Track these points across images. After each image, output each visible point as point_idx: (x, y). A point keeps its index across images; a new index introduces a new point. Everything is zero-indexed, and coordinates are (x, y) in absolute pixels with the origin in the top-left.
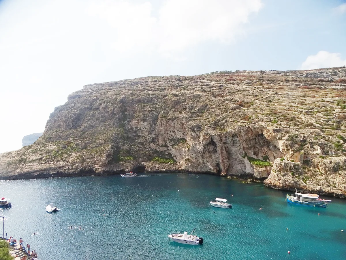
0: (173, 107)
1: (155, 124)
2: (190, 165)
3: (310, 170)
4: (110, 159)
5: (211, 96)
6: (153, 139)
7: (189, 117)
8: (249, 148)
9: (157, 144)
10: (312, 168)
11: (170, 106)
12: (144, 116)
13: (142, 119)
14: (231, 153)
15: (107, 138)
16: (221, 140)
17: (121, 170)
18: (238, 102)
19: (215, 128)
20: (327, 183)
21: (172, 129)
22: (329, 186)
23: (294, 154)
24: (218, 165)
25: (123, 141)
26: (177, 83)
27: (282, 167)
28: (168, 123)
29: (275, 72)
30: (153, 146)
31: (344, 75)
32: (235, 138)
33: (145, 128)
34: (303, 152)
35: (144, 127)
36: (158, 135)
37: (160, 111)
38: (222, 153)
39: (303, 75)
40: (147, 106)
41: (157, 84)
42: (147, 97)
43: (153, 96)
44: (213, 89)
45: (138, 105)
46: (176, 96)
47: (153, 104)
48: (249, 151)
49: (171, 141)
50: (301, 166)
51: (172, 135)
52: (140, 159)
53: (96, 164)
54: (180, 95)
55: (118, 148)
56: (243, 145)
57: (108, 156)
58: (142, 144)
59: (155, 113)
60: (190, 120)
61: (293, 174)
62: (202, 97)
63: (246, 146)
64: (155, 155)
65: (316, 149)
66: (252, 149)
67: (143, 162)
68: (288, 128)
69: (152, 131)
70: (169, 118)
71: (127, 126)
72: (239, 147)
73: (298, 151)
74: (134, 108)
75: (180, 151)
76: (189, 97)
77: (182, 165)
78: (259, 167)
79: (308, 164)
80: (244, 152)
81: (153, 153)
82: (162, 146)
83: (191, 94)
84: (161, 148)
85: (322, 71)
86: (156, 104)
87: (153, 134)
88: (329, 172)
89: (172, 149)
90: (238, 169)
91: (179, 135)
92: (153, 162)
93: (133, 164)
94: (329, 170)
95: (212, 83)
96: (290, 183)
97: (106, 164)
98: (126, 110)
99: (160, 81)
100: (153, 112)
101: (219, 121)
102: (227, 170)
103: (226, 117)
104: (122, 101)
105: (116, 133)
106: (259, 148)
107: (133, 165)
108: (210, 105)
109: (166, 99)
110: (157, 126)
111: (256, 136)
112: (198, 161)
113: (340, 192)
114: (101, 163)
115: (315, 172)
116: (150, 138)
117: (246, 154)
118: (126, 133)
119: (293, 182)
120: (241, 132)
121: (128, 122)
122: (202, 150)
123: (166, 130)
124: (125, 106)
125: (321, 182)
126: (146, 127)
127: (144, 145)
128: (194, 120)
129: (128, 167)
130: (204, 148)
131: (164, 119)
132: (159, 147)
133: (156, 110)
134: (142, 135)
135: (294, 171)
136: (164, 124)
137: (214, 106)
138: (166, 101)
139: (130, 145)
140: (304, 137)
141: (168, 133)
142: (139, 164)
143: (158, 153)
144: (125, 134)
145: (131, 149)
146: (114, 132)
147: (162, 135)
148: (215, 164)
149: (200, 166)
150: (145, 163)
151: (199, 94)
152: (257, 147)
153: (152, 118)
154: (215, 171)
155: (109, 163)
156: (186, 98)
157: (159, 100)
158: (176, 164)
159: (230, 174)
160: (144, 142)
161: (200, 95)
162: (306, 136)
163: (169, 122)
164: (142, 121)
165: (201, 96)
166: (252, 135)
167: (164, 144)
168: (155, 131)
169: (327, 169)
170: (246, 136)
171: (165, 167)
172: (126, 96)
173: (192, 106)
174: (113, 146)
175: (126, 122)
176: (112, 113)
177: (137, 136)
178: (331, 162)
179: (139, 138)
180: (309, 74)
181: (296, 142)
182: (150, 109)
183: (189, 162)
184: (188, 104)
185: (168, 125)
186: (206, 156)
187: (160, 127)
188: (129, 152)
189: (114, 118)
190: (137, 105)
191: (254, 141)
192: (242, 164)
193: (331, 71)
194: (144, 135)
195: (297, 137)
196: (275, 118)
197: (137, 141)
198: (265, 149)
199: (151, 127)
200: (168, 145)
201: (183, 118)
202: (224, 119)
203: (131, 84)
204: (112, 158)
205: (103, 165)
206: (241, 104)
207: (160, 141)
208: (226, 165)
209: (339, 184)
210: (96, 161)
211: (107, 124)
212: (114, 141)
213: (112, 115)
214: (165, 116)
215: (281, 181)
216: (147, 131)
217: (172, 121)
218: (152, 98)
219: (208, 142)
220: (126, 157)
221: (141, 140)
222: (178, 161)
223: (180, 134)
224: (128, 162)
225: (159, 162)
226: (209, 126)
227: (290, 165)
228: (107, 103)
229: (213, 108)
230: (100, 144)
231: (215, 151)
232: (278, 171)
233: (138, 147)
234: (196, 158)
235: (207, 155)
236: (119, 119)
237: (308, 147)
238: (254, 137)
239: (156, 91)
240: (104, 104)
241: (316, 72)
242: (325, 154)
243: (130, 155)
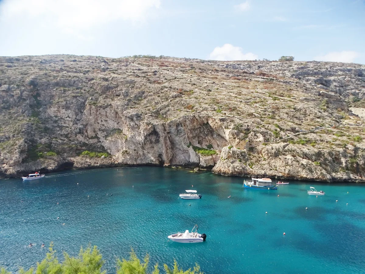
0: (103, 92)
1: (82, 112)
2: (128, 157)
3: (255, 156)
4: (24, 156)
5: (147, 82)
6: (80, 129)
7: (125, 105)
8: (194, 137)
9: (86, 136)
10: (256, 155)
11: (100, 92)
12: (67, 103)
13: (64, 106)
14: (175, 142)
15: (15, 130)
16: (165, 130)
17: (41, 169)
18: (177, 89)
19: (157, 117)
20: (270, 167)
21: (104, 118)
22: (271, 170)
23: (239, 142)
24: (160, 156)
25: (40, 134)
26: (103, 65)
27: (230, 155)
28: (99, 111)
29: (198, 60)
30: (81, 138)
31: (257, 68)
32: (180, 128)
33: (68, 117)
34: (247, 140)
35: (67, 116)
36: (87, 125)
37: (87, 98)
38: (166, 143)
39: (224, 65)
40: (69, 90)
41: (77, 64)
42: (68, 79)
43: (75, 79)
44: (147, 75)
45: (57, 89)
46: (107, 80)
47: (77, 89)
48: (193, 140)
49: (104, 132)
50: (247, 153)
51: (103, 125)
52: (65, 154)
53: (4, 164)
54: (111, 79)
55: (33, 141)
56: (187, 134)
57: (22, 152)
58: (66, 136)
59: (81, 100)
60: (127, 108)
61: (240, 161)
62: (137, 83)
63: (191, 136)
64: (84, 148)
65: (259, 137)
66: (197, 138)
67: (69, 157)
68: (233, 117)
69: (78, 120)
70: (100, 106)
71: (42, 114)
72: (184, 136)
73: (243, 139)
74: (50, 93)
75: (115, 142)
76: (121, 82)
77: (119, 158)
78: (205, 156)
79: (253, 151)
80: (188, 142)
81: (81, 146)
82: (92, 138)
83: (124, 79)
84: (90, 140)
85: (239, 63)
86: (81, 88)
87: (79, 124)
88: (271, 157)
89: (105, 141)
90: (181, 158)
91: (112, 124)
92: (83, 157)
93: (57, 160)
94: (271, 156)
95: (145, 68)
96: (238, 169)
97: (20, 162)
98: (38, 95)
99: (80, 62)
100: (77, 98)
101: (161, 110)
102: (171, 161)
103: (168, 106)
104: (33, 83)
105: (29, 124)
106: (203, 137)
107: (58, 161)
108: (147, 92)
109: (93, 84)
110: (85, 114)
111: (201, 125)
112: (137, 153)
113: (280, 175)
114: (12, 162)
115: (259, 157)
116: (77, 129)
117: (190, 143)
118: (42, 123)
119: (241, 168)
120: (186, 121)
121: (43, 109)
122: (143, 141)
123: (96, 120)
124: (38, 90)
125: (265, 166)
126: (70, 115)
127: (69, 137)
128: (131, 108)
129: (50, 164)
130: (146, 138)
131: (93, 107)
132: (88, 139)
133: (81, 95)
134: (65, 125)
135: (242, 158)
136: (93, 112)
137: (152, 93)
138: (93, 86)
139: (49, 138)
140: (248, 126)
141: (98, 123)
142: (65, 160)
143: (87, 146)
144: (41, 125)
145: (51, 143)
146: (24, 122)
147: (91, 125)
148: (157, 155)
149: (140, 158)
150: (72, 159)
151: (133, 79)
152: (201, 136)
153: (77, 105)
154: (157, 163)
155: (24, 161)
156: (118, 84)
157: (84, 84)
158: (111, 158)
159: (174, 164)
160: (68, 133)
161: (134, 80)
162: (249, 125)
163: (100, 110)
164: (63, 108)
165: (135, 82)
166: (197, 124)
167: (94, 135)
168: (83, 120)
169: (270, 155)
170: (191, 125)
171: (99, 162)
172: (37, 77)
173: (127, 93)
174: (26, 140)
175: (41, 109)
176: (18, 97)
177: (58, 126)
178: (272, 149)
179: (61, 130)
180: (229, 65)
181: (241, 130)
182: (73, 94)
183: (127, 154)
184: (121, 90)
185: (98, 113)
186: (147, 147)
187: (88, 115)
188: (49, 147)
189: (24, 105)
190: (55, 89)
191: (199, 130)
192: (185, 154)
193: (246, 63)
194: (68, 125)
195: (241, 126)
196: (219, 108)
197: (58, 132)
198: (209, 137)
199: (76, 116)
200: (99, 136)
201: (118, 106)
202: (165, 107)
203: (41, 62)
204: (27, 154)
205: (16, 164)
206: (181, 93)
207: (88, 132)
208: (169, 155)
209: (280, 167)
210: (3, 159)
211: (12, 111)
212: (28, 133)
213: (19, 101)
214: (94, 103)
215: (230, 168)
216: (71, 121)
217: (104, 109)
218: (74, 82)
219: (151, 132)
220: (46, 153)
221: (64, 132)
222: (113, 154)
223: (114, 124)
224: (50, 159)
225: (90, 156)
226: (150, 115)
227: (237, 152)
228: (10, 85)
229: (151, 96)
230: (6, 138)
231: (157, 141)
232: (226, 159)
233: (61, 140)
234: (135, 150)
235: (148, 146)
236: (31, 106)
237: (252, 135)
238: (199, 126)
239: (78, 72)
240: (6, 86)
241: (234, 64)
242: (267, 141)
243: (51, 150)
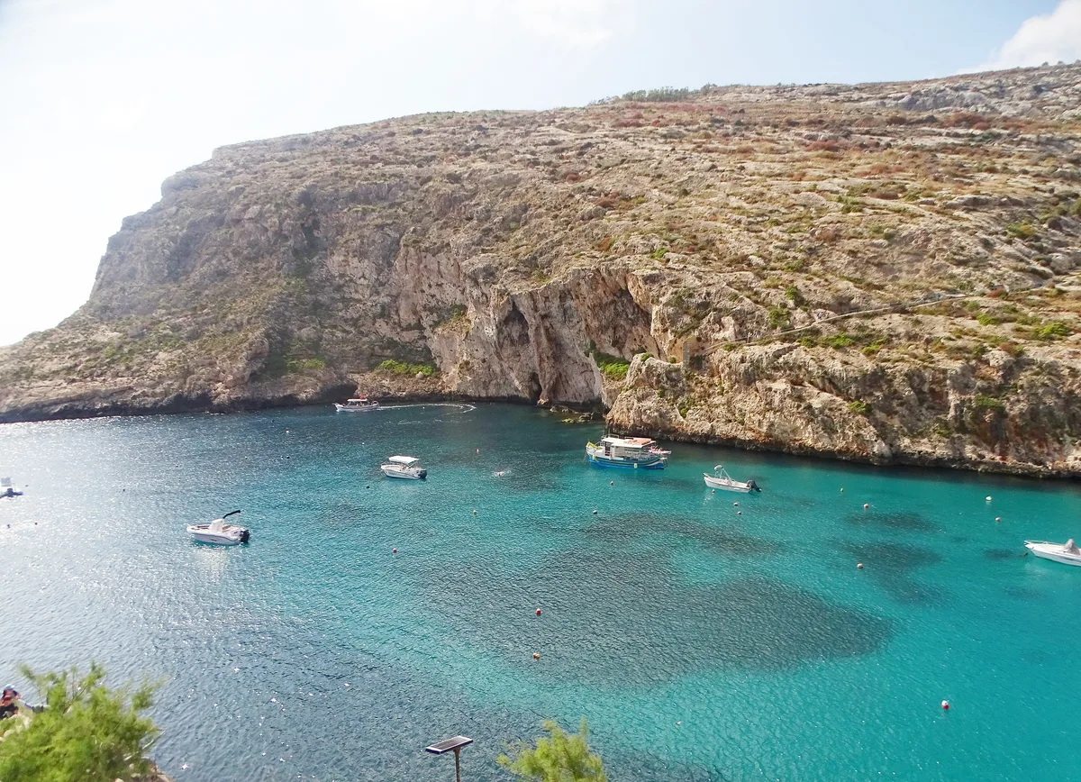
0: (443, 213)
1: (390, 265)
2: (469, 378)
3: (701, 382)
4: (258, 365)
5: (544, 178)
6: (383, 308)
7: (473, 244)
8: (603, 329)
9: (395, 323)
10: (705, 378)
11: (435, 211)
12: (362, 243)
13: (356, 251)
14: (563, 343)
15: (255, 308)
16: (536, 309)
17: (285, 397)
18: (606, 195)
19: (528, 275)
20: (729, 415)
21: (434, 279)
22: (730, 421)
23: (676, 342)
24: (534, 377)
25: (301, 317)
26: (473, 139)
27: (641, 376)
28: (424, 261)
30: (384, 329)
32: (569, 303)
33: (363, 276)
34: (696, 333)
35: (361, 274)
36: (397, 296)
37: (407, 227)
38: (539, 344)
40: (373, 210)
41: (419, 140)
42: (376, 184)
43: (393, 181)
44: (562, 158)
45: (350, 209)
46: (454, 178)
47: (391, 206)
48: (603, 337)
49: (432, 314)
50: (683, 372)
51: (433, 296)
52: (345, 366)
53: (219, 381)
54: (466, 175)
55: (285, 334)
56: (586, 320)
57: (254, 358)
58: (355, 322)
59: (393, 234)
60: (475, 250)
61: (662, 395)
62: (522, 183)
63: (595, 324)
64: (388, 352)
65: (726, 326)
66: (610, 331)
67: (353, 373)
68: (682, 269)
69: (382, 284)
70: (426, 248)
71: (316, 271)
72: (578, 326)
73: (684, 332)
74: (338, 218)
75: (450, 340)
76: (488, 182)
77: (452, 379)
78: (613, 379)
79: (699, 368)
80: (588, 341)
81: (382, 348)
82: (409, 328)
83: (496, 173)
84: (404, 334)
86: (399, 204)
87: (383, 295)
88: (737, 386)
89: (431, 335)
90: (580, 385)
91: (451, 295)
92: (378, 374)
93: (323, 378)
94: (737, 381)
95: (568, 137)
96: (649, 417)
97: (246, 380)
98: (316, 225)
99: (428, 133)
100: (385, 229)
101: (541, 255)
102: (554, 390)
103: (560, 243)
104: (306, 198)
105: (284, 294)
106: (627, 328)
107: (323, 381)
108: (535, 206)
109: (427, 191)
110: (396, 270)
111: (615, 295)
112: (489, 367)
113: (749, 435)
114: (230, 378)
115: (710, 386)
116: (376, 305)
117: (593, 345)
118: (311, 293)
119: (656, 414)
120: (579, 284)
121: (320, 258)
122: (495, 338)
123: (418, 283)
124: (314, 214)
125: (718, 411)
126: (367, 273)
127: (360, 327)
128: (484, 251)
129: (306, 387)
130: (500, 332)
131: (412, 250)
132: (399, 330)
133: (394, 223)
134: (357, 296)
135: (666, 386)
136: (412, 265)
137: (543, 210)
138: (425, 196)
139: (319, 327)
140: (708, 294)
141: (423, 291)
142: (342, 379)
143: (394, 347)
144: (308, 296)
145: (321, 338)
146: (277, 289)
147: (407, 297)
148: (527, 376)
149: (494, 382)
150: (356, 376)
151: (515, 173)
152: (621, 326)
153: (383, 249)
154: (526, 395)
155: (254, 377)
156: (477, 187)
157: (410, 193)
158: (439, 378)
159: (561, 400)
160: (360, 316)
161: (517, 175)
162: (713, 290)
163: (425, 257)
164: (355, 256)
165: (520, 179)
166: (604, 292)
167: (413, 322)
168: (391, 285)
169: (733, 377)
170: (591, 297)
171: (408, 387)
172: (318, 182)
173: (488, 211)
174: (271, 331)
175: (315, 259)
176: (275, 233)
177: (343, 299)
178: (743, 361)
179: (346, 307)
181: (688, 307)
182: (379, 221)
183: (468, 370)
184: (478, 204)
185: (422, 266)
186: (506, 354)
187: (402, 275)
188: (314, 346)
189: (282, 250)
190: (345, 210)
191: (612, 307)
192: (589, 373)
194: (361, 297)
195: (691, 296)
197: (340, 314)
198: (640, 329)
199: (379, 275)
200: (425, 325)
201: (458, 247)
202: (553, 248)
203: (346, 143)
204: (263, 363)
205: (237, 383)
206: (609, 203)
207: (401, 313)
208: (548, 376)
209: (752, 415)
210: (219, 371)
211: (261, 265)
212: (278, 316)
213: (276, 240)
214: (415, 242)
215: (632, 414)
216: (368, 286)
217: (433, 256)
218: (390, 188)
219: (506, 314)
220: (304, 361)
221: (351, 313)
222: (445, 369)
223: (455, 293)
224: (310, 375)
225: (393, 372)
226: (511, 269)
227: (659, 370)
228: (264, 204)
229: (540, 216)
230: (237, 326)
231: (524, 339)
232: (631, 388)
233: (344, 331)
234: (484, 361)
235: (508, 351)
236: (296, 252)
237: (709, 322)
238: (611, 298)
239: (408, 163)
240: (256, 208)
242: (742, 336)
243: (318, 356)
